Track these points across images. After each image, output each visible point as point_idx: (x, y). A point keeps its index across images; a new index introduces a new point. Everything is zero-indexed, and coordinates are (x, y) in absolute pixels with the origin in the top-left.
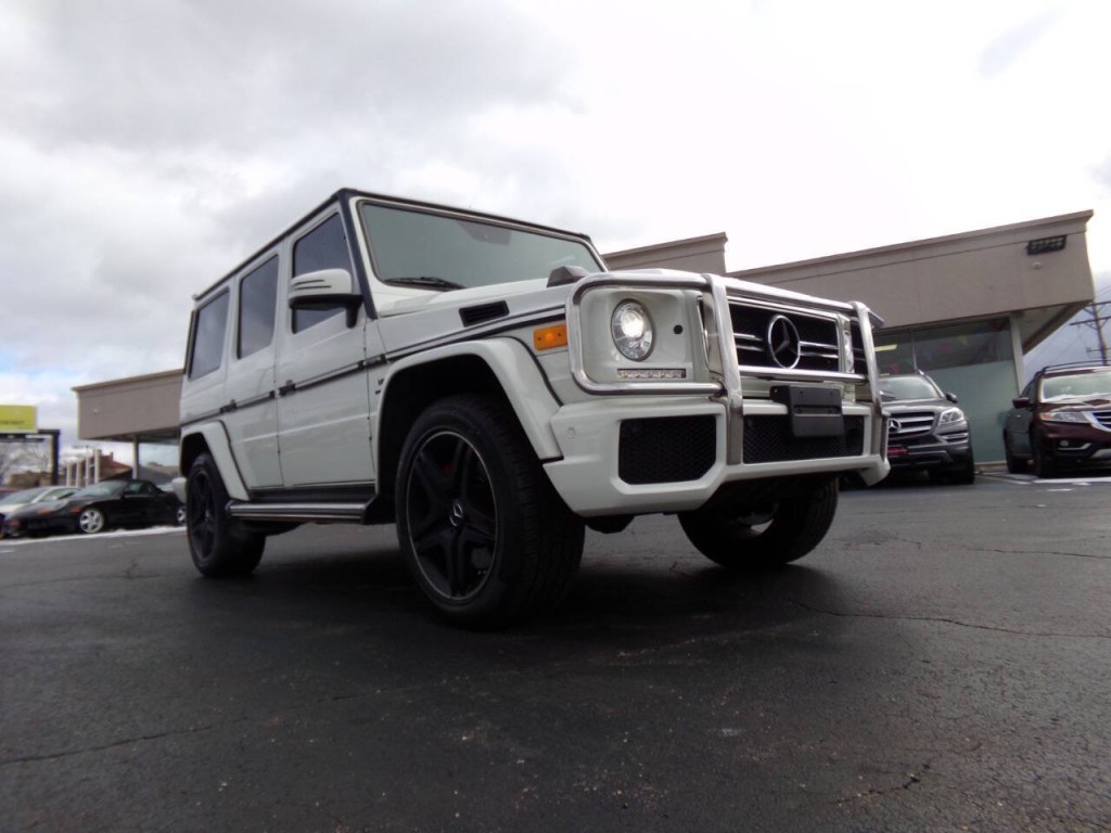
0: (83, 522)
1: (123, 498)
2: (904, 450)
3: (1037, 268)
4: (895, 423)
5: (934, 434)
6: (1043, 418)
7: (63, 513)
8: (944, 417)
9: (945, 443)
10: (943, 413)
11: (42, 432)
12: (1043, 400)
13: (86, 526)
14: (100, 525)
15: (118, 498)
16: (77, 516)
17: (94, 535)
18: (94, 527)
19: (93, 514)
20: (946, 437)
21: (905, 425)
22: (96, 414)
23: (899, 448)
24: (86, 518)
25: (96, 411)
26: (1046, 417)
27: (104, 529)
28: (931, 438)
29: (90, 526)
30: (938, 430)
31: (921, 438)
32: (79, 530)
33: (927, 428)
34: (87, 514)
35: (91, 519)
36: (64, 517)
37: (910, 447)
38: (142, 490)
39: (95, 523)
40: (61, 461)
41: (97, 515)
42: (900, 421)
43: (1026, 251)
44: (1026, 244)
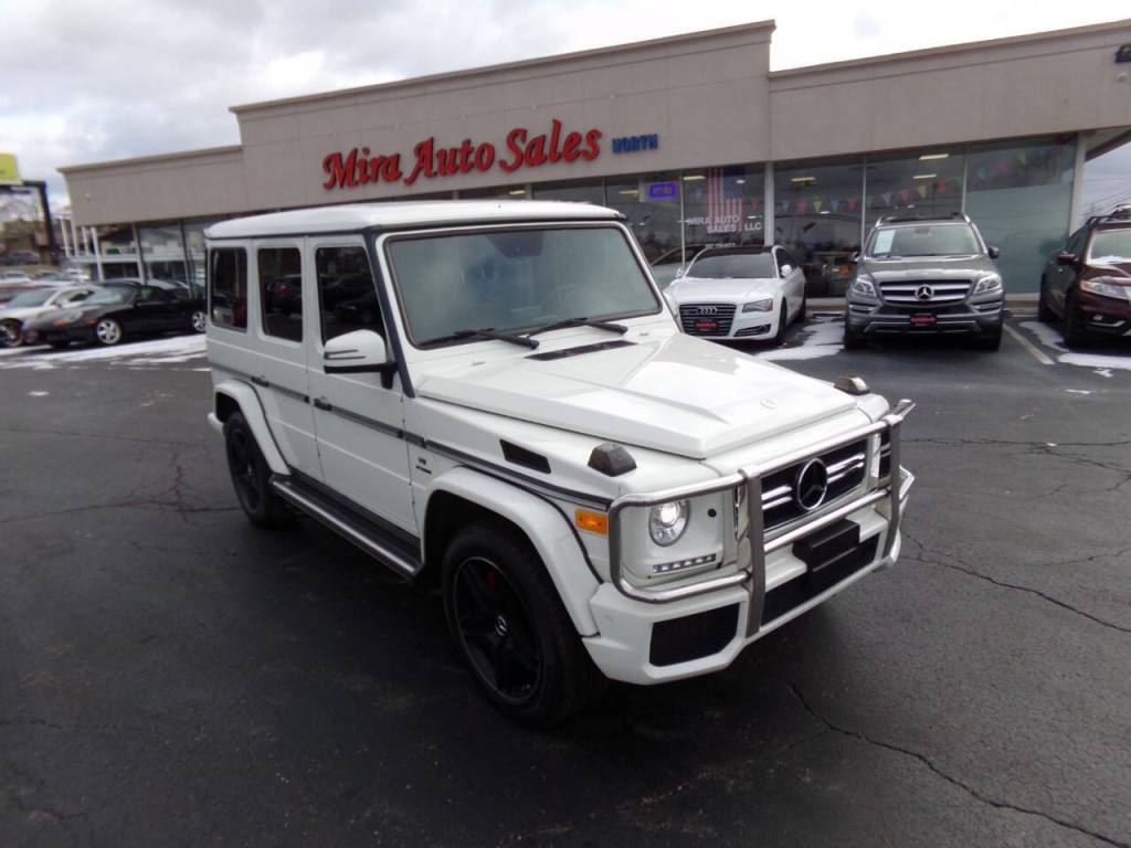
0: (101, 333)
1: (135, 306)
2: (933, 319)
3: (1122, 79)
4: (929, 291)
5: (967, 303)
6: (1083, 288)
7: (79, 325)
8: (982, 285)
9: (978, 314)
10: (981, 281)
11: (27, 184)
12: (1090, 261)
13: (104, 338)
14: (118, 335)
15: (131, 306)
16: (94, 328)
18: (112, 337)
19: (109, 325)
20: (978, 307)
21: (938, 293)
22: (89, 199)
23: (929, 317)
24: (102, 329)
25: (88, 195)
26: (1087, 286)
27: (121, 342)
28: (961, 307)
29: (108, 337)
30: (972, 299)
31: (952, 307)
32: (98, 343)
33: (961, 296)
34: (103, 325)
35: (108, 330)
36: (82, 328)
37: (939, 316)
38: (152, 297)
39: (112, 334)
40: (52, 209)
41: (113, 325)
42: (934, 288)
43: (1115, 57)
44: (1117, 49)
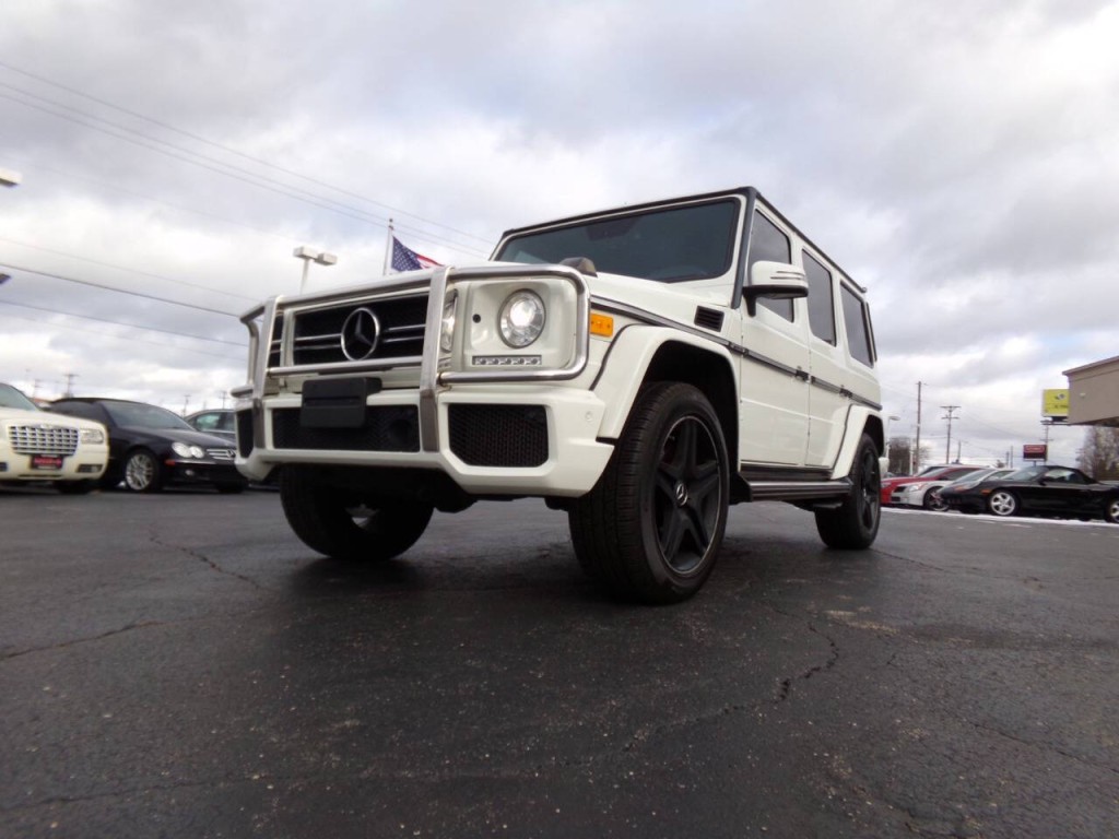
0: (994, 503)
7: (974, 492)
13: (997, 507)
14: (1012, 508)
16: (987, 498)
17: (1003, 518)
18: (1005, 510)
19: (1005, 497)
24: (996, 500)
25: (1083, 394)
27: (1015, 514)
29: (1001, 508)
32: (989, 511)
34: (999, 496)
35: (1003, 501)
36: (975, 496)
39: (1007, 506)
41: (1009, 498)
